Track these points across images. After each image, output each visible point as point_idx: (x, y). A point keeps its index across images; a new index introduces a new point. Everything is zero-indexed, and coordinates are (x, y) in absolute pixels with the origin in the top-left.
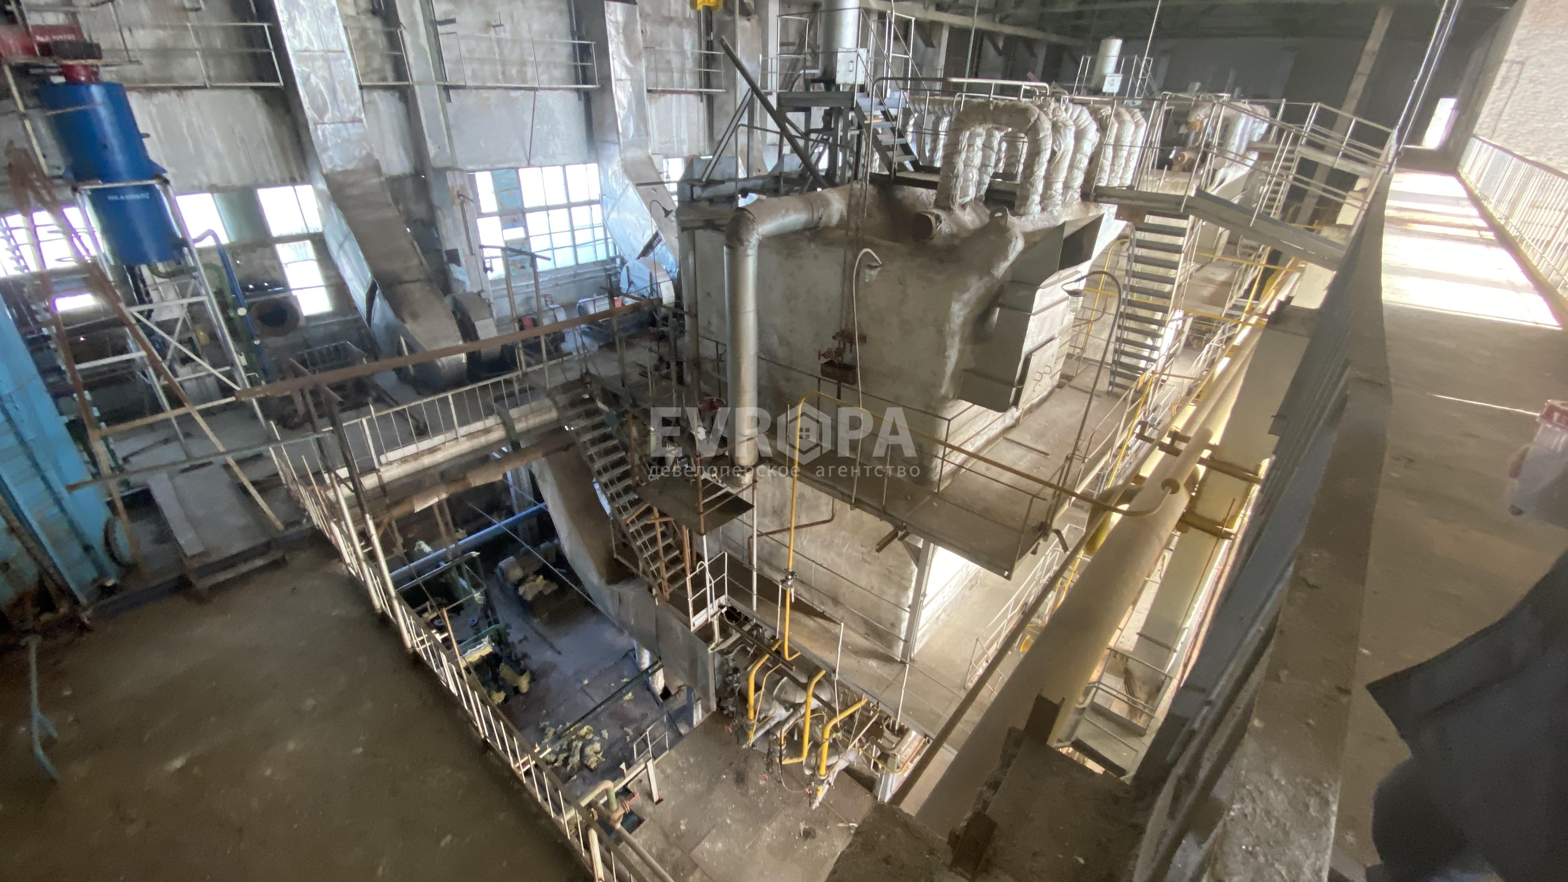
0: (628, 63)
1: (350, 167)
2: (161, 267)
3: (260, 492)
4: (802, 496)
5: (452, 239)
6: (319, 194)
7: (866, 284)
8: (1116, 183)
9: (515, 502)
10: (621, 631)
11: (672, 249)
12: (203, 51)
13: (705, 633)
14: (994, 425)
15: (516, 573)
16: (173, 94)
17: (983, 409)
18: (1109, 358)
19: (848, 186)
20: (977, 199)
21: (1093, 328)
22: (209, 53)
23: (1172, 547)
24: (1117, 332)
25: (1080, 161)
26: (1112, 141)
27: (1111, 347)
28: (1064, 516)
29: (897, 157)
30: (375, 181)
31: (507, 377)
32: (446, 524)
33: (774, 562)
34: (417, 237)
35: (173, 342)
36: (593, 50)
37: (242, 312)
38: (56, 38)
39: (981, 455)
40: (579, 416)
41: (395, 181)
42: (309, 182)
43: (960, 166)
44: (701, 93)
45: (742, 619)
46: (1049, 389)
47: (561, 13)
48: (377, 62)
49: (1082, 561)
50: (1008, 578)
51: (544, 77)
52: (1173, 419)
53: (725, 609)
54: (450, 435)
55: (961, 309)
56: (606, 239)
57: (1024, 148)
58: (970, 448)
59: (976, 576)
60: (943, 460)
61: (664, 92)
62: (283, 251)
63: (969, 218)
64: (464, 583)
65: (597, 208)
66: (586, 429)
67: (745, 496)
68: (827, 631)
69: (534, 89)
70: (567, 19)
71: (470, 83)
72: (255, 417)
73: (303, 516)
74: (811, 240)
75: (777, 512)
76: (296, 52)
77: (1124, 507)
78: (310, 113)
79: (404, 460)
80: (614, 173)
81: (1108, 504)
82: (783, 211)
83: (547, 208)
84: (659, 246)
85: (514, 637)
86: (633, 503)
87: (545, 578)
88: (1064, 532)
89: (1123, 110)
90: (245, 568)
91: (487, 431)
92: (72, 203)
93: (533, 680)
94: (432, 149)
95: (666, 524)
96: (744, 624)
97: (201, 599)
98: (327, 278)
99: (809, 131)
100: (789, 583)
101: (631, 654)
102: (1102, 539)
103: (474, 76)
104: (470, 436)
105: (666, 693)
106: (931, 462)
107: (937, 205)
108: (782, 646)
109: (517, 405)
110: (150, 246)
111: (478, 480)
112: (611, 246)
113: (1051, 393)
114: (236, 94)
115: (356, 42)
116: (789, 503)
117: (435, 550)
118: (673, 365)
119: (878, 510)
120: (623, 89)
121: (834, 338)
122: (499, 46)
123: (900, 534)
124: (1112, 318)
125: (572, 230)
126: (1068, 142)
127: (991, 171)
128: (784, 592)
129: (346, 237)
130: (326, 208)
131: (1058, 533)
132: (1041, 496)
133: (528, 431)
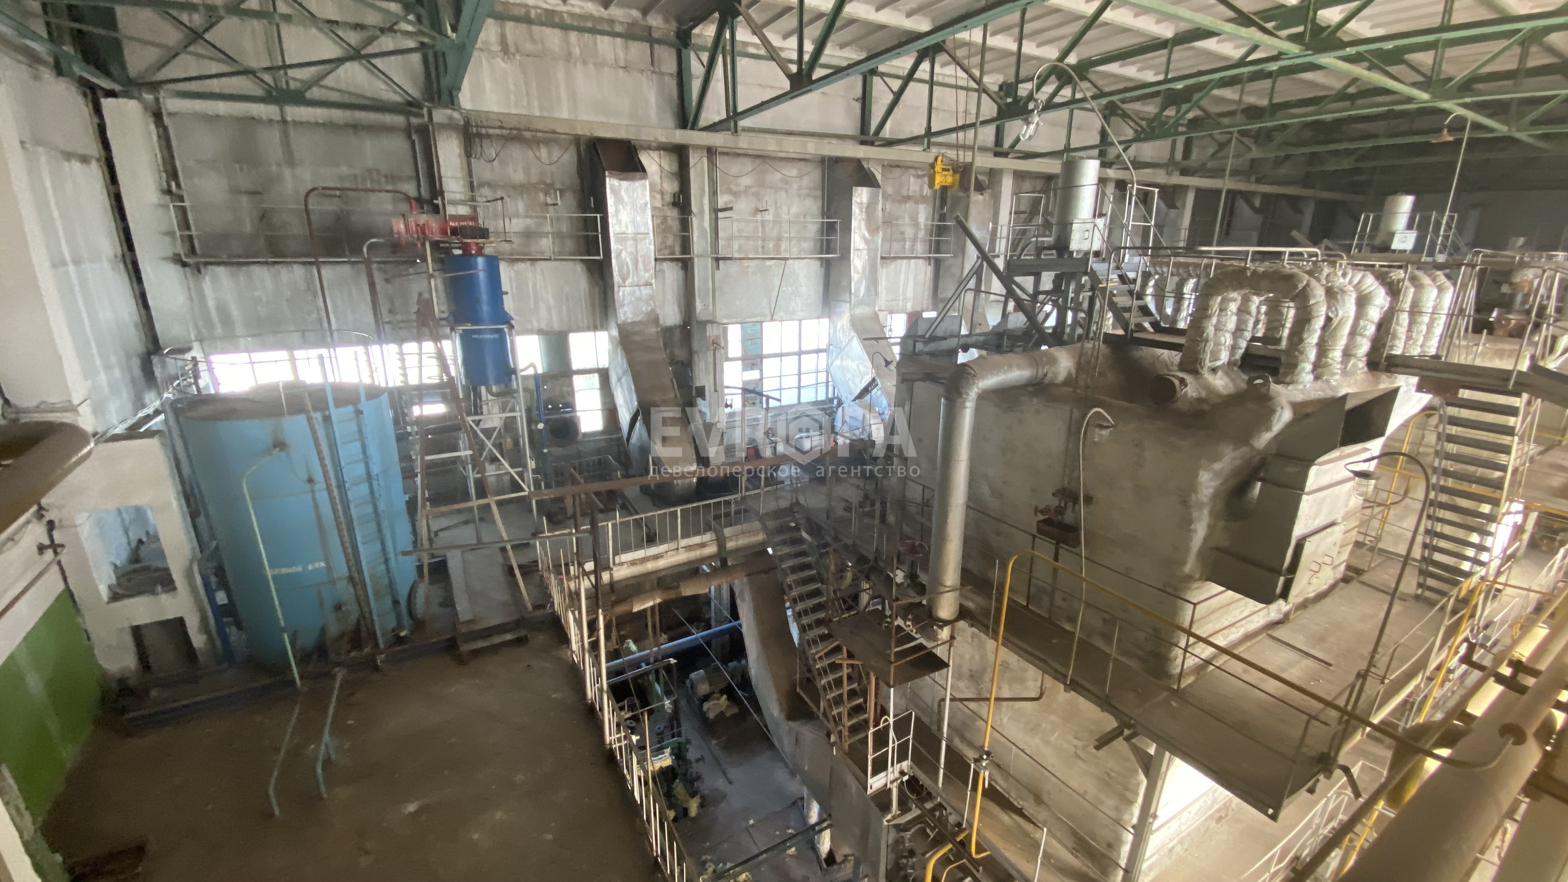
0: (867, 235)
1: (638, 319)
2: (494, 389)
3: (522, 575)
4: (1005, 665)
5: (702, 377)
6: (611, 338)
7: (1095, 443)
8: (1415, 351)
9: (713, 615)
10: (793, 774)
11: (888, 396)
12: (553, 233)
13: (882, 799)
14: (1255, 618)
15: (704, 688)
16: (528, 263)
17: (1238, 596)
18: (1417, 553)
19: (1079, 345)
20: (1231, 364)
21: (1392, 512)
22: (558, 236)
23: (1518, 817)
24: (1425, 524)
25: (1365, 328)
26: (1407, 306)
27: (1420, 539)
28: (1354, 748)
29: (1134, 318)
30: (653, 330)
31: (727, 498)
32: (654, 627)
33: (968, 735)
34: (676, 374)
35: (489, 444)
36: (838, 227)
37: (541, 426)
38: (462, 224)
39: (1236, 652)
40: (784, 543)
41: (668, 331)
42: (606, 329)
43: (1210, 330)
44: (929, 258)
45: (924, 793)
46: (1331, 582)
47: (815, 198)
48: (670, 241)
49: (1381, 815)
50: (1274, 817)
51: (795, 250)
52: (1515, 642)
53: (906, 778)
54: (673, 545)
55: (1211, 480)
56: (827, 382)
57: (1290, 313)
58: (1221, 641)
59: (1226, 806)
60: (1185, 650)
61: (895, 258)
62: (578, 381)
63: (1221, 383)
64: (658, 688)
65: (823, 355)
66: (790, 556)
67: (941, 652)
68: (1026, 834)
69: (786, 259)
70: (820, 203)
71: (736, 255)
72: (531, 511)
73: (548, 602)
74: (1034, 394)
75: (975, 677)
76: (615, 234)
77: (1445, 752)
78: (617, 278)
79: (633, 563)
80: (843, 326)
81: (1420, 745)
82: (1006, 368)
83: (781, 355)
84: (874, 391)
85: (692, 754)
86: (824, 638)
87: (728, 699)
88: (1355, 771)
89: (1420, 274)
90: (497, 640)
91: (703, 545)
92: (447, 337)
93: (702, 806)
94: (699, 305)
95: (852, 666)
96: (927, 801)
97: (461, 660)
98: (604, 403)
99: (1037, 293)
100: (984, 764)
101: (800, 803)
102: (1412, 791)
103: (740, 250)
104: (689, 548)
105: (831, 858)
106: (1170, 651)
107: (1182, 367)
108: (969, 836)
109: (731, 525)
110: (491, 373)
111: (688, 590)
112: (831, 389)
113: (1333, 587)
114: (570, 263)
115: (658, 226)
116: (990, 670)
117: (640, 650)
118: (878, 505)
119: (1099, 698)
120: (860, 257)
121: (1054, 495)
122: (763, 226)
123: (1127, 732)
124: (1419, 506)
125: (799, 374)
126: (1348, 308)
127: (1248, 335)
128: (976, 774)
129: (624, 373)
130: (615, 350)
131: (1346, 770)
132: (1322, 717)
133: (737, 550)
